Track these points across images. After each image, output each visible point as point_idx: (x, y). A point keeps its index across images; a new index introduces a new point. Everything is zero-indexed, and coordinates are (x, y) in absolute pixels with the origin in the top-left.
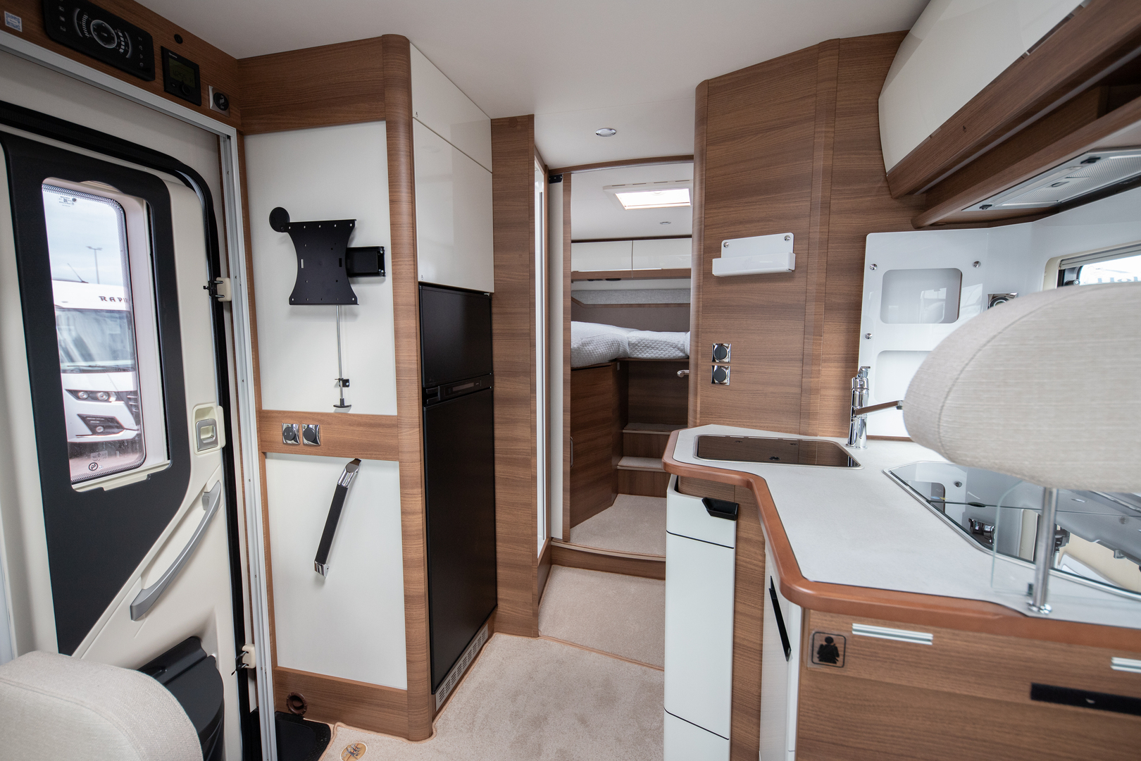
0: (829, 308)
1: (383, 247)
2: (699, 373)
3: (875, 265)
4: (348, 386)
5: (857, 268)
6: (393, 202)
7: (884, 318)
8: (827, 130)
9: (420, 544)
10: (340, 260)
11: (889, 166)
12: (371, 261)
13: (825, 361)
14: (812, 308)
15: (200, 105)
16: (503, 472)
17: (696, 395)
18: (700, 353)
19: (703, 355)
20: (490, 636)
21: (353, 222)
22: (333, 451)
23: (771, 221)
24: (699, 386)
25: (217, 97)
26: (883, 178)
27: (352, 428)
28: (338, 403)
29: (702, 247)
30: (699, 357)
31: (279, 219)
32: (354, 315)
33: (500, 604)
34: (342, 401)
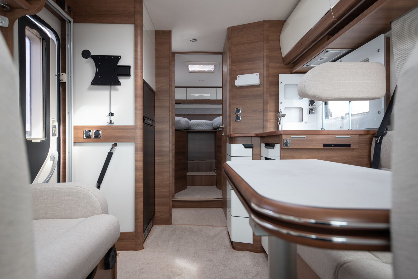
0: (270, 95)
1: (131, 66)
2: (231, 118)
3: (281, 83)
4: (113, 116)
5: (277, 84)
6: (136, 51)
7: (285, 98)
8: (267, 44)
9: (142, 173)
10: (114, 69)
11: (283, 56)
12: (126, 71)
13: (270, 111)
14: (266, 95)
15: (64, 10)
16: (158, 160)
17: (230, 125)
18: (231, 112)
19: (232, 112)
20: (153, 226)
21: (120, 56)
22: (105, 140)
23: (252, 70)
24: (231, 123)
25: (69, 8)
26: (282, 59)
27: (115, 131)
28: (109, 122)
29: (231, 77)
30: (231, 113)
31: (86, 54)
32: (117, 90)
33: (156, 213)
34: (111, 121)
